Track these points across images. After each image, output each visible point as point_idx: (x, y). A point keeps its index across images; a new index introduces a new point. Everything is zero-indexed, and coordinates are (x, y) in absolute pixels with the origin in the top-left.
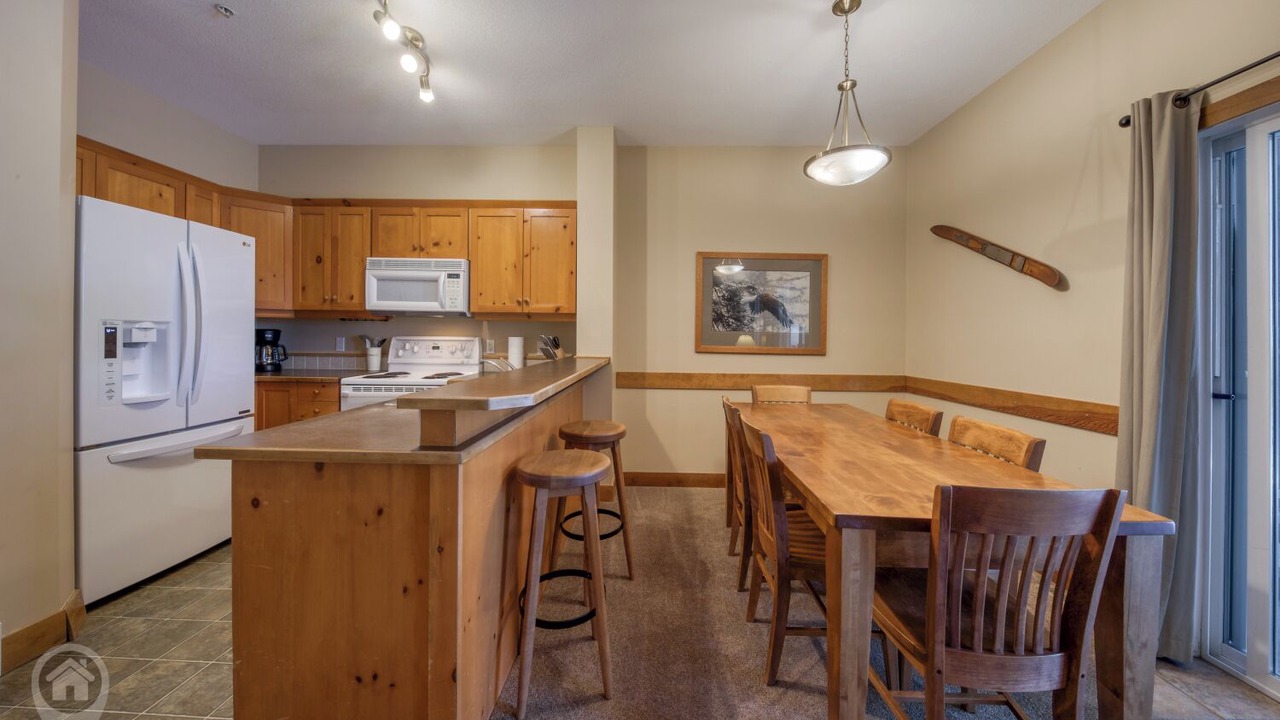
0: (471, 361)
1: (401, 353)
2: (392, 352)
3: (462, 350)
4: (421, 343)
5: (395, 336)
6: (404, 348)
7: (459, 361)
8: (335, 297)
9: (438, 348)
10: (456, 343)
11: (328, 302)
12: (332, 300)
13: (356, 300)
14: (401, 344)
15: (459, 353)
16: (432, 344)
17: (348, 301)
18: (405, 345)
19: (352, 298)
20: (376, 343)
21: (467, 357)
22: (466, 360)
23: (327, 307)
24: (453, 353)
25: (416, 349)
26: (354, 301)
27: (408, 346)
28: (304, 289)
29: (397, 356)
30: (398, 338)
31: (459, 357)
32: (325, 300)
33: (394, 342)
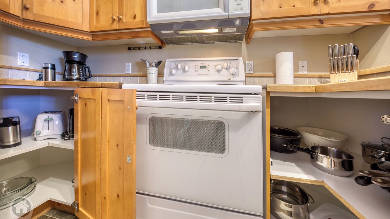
0: (237, 78)
1: (174, 71)
2: (166, 71)
3: (228, 69)
4: (190, 63)
5: (169, 59)
6: (176, 68)
7: (226, 78)
8: (121, 17)
9: (205, 67)
10: (222, 63)
11: (116, 22)
12: (119, 20)
13: (138, 19)
14: (173, 64)
15: (224, 72)
16: (199, 64)
17: (131, 20)
18: (177, 66)
19: (135, 17)
20: (154, 64)
21: (233, 75)
22: (232, 78)
23: (115, 26)
24: (219, 71)
25: (187, 68)
26: (137, 20)
27: (179, 66)
28: (97, 13)
29: (171, 74)
30: (171, 60)
31: (225, 76)
32: (114, 20)
33: (167, 62)
